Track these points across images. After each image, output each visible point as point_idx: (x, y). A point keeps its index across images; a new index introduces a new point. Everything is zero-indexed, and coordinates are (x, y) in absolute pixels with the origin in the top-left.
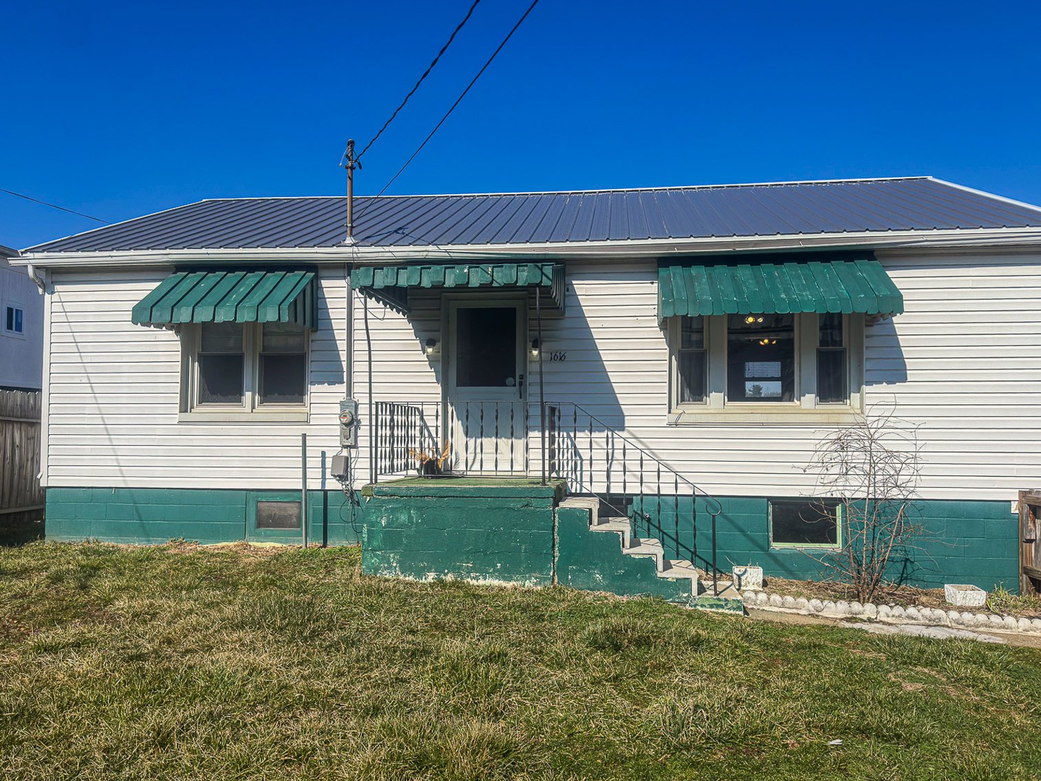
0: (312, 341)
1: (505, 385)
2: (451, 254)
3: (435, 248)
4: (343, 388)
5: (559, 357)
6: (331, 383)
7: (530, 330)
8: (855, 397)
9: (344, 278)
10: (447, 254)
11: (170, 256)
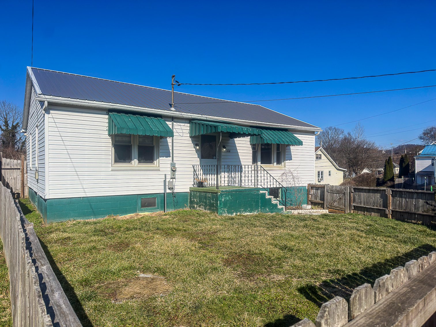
0: (160, 142)
1: (213, 159)
2: (207, 119)
3: (201, 116)
4: (171, 158)
5: (228, 151)
6: (167, 157)
7: (222, 143)
8: (283, 163)
9: (171, 121)
10: (206, 118)
11: (114, 106)
